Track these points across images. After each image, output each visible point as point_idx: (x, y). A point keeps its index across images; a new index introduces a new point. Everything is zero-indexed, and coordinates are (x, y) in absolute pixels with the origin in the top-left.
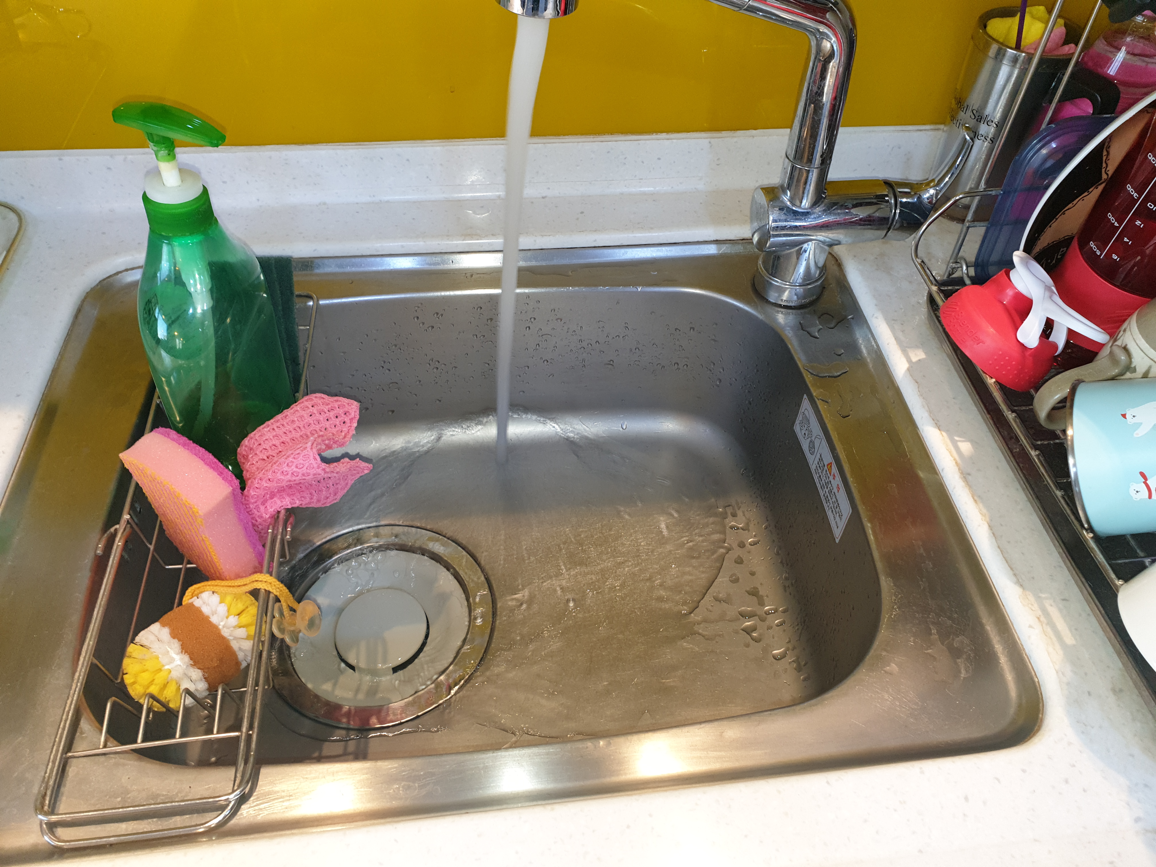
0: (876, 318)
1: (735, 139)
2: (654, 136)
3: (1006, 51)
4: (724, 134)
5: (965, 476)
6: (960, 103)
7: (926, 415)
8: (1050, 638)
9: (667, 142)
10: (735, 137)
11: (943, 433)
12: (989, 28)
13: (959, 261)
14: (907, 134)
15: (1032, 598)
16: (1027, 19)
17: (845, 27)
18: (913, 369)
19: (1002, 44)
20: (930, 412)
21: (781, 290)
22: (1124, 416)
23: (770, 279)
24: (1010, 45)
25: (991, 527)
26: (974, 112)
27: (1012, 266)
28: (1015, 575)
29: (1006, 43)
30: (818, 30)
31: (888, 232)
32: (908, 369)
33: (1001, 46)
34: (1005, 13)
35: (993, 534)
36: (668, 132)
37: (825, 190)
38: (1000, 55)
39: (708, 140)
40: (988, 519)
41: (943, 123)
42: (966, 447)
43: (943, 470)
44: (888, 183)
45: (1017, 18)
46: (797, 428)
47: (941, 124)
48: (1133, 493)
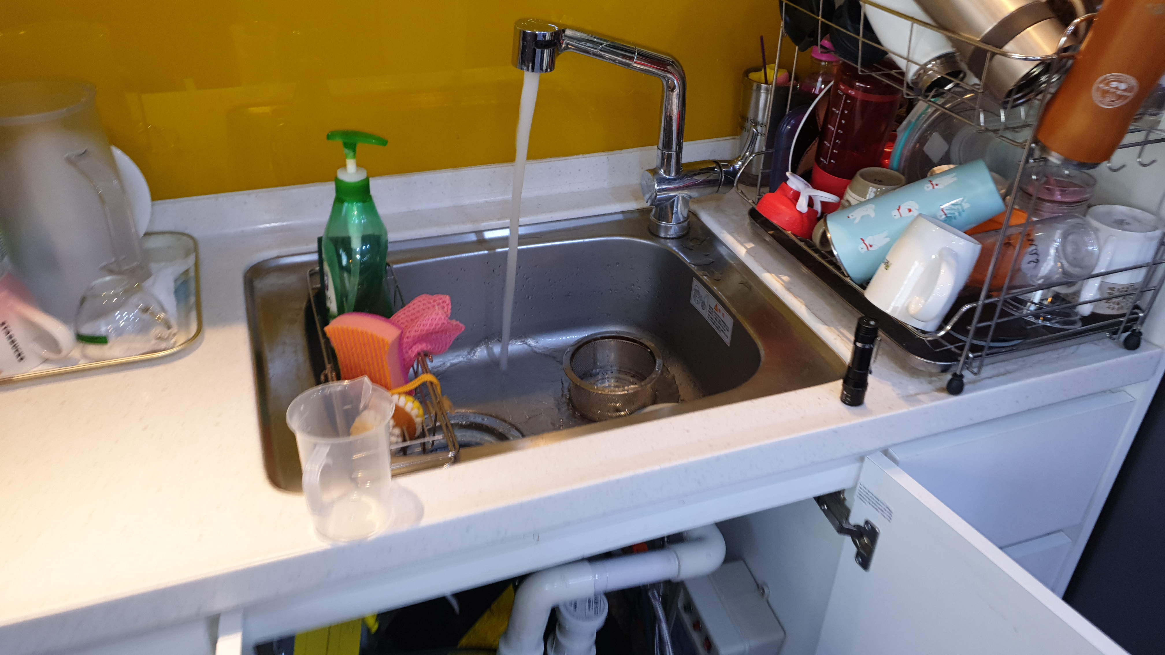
0: (723, 233)
1: (622, 155)
2: (575, 157)
3: (761, 86)
4: (615, 152)
5: (788, 289)
6: (744, 118)
7: (761, 268)
8: (845, 341)
9: (583, 160)
10: (621, 153)
11: (772, 274)
12: (750, 77)
13: (761, 194)
14: (717, 143)
15: (833, 329)
16: (768, 70)
17: (679, 74)
18: (749, 251)
19: (758, 82)
20: (763, 267)
21: (667, 229)
22: (848, 217)
23: (660, 223)
24: (763, 82)
25: (806, 306)
26: (752, 120)
27: (787, 179)
28: (823, 322)
29: (761, 82)
30: (667, 76)
31: (719, 187)
32: (747, 252)
33: (758, 83)
34: (757, 70)
35: (808, 308)
36: (583, 153)
37: (681, 166)
38: (759, 88)
39: (607, 156)
40: (804, 303)
41: (737, 135)
42: (786, 278)
43: (776, 291)
44: (715, 162)
45: (763, 71)
46: (693, 302)
47: (736, 135)
48: (860, 249)
